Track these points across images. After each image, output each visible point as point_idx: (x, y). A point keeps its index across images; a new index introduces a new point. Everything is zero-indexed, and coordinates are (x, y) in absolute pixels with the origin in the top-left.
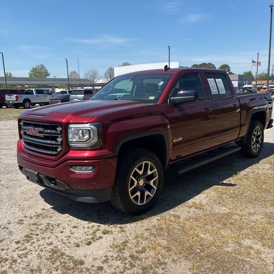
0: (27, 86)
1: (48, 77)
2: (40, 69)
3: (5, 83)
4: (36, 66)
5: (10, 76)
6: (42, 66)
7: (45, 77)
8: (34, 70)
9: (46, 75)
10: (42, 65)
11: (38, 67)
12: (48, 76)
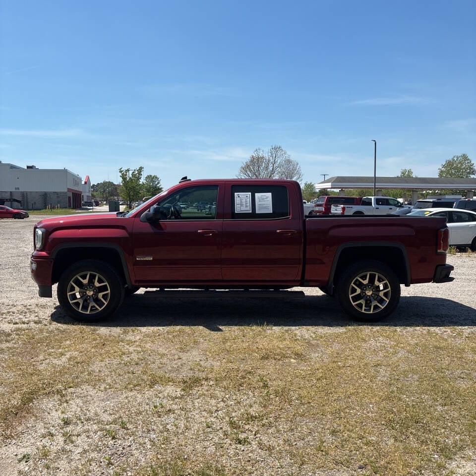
0: (431, 192)
1: (472, 176)
2: (460, 163)
3: (374, 187)
4: (452, 157)
5: (409, 176)
6: (465, 157)
7: (467, 177)
8: (449, 164)
9: (469, 173)
10: (464, 155)
11: (455, 159)
12: (474, 174)
